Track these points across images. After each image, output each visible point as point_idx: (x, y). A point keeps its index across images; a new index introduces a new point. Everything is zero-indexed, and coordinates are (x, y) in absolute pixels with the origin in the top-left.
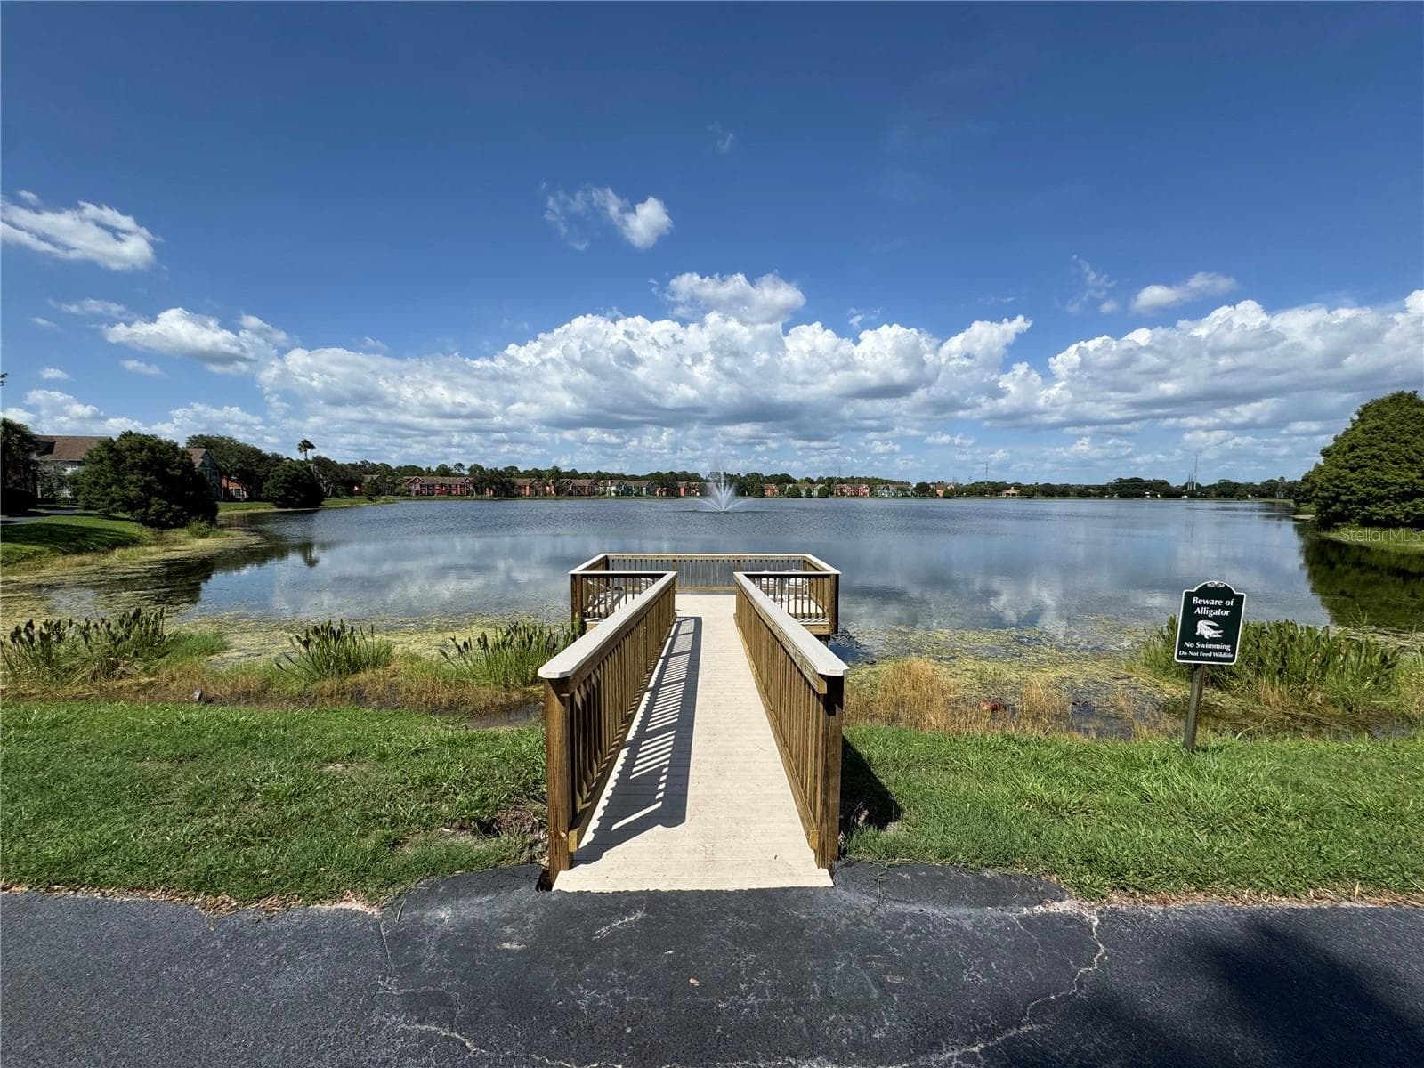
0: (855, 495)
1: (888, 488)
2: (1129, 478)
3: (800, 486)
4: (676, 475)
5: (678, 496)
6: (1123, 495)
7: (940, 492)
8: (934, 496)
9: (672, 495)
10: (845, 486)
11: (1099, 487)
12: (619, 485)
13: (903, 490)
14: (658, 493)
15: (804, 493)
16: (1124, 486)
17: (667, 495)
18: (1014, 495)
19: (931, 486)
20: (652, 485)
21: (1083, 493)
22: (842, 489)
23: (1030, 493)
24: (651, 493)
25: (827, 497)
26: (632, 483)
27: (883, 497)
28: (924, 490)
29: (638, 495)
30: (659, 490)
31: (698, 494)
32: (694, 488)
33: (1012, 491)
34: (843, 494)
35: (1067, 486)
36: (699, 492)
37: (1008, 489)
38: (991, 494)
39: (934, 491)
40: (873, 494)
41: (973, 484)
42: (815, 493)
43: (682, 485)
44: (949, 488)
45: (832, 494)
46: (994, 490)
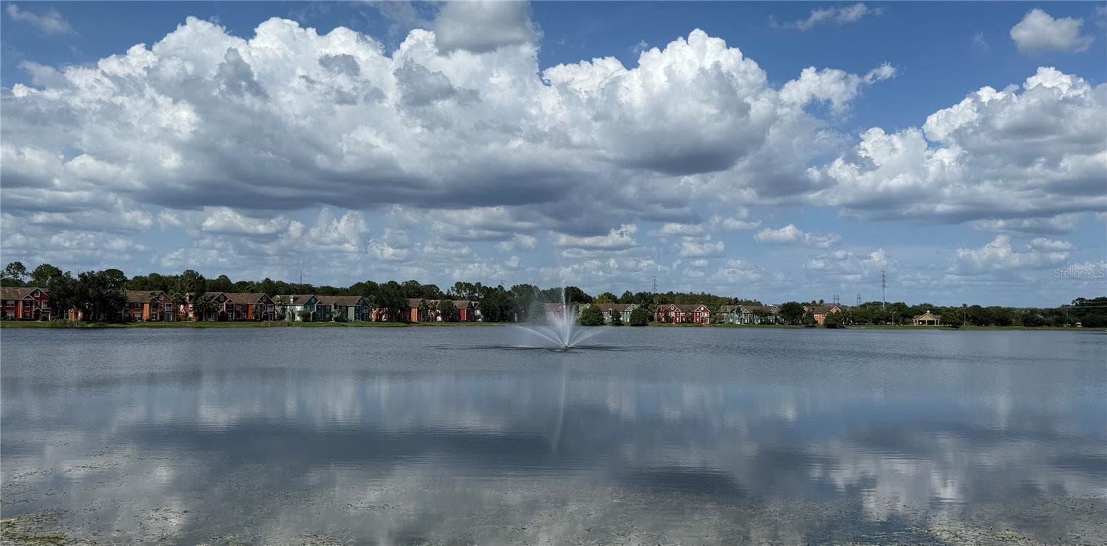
0: (689, 322)
1: (739, 311)
2: (1093, 298)
3: (601, 306)
4: (399, 287)
5: (408, 322)
6: (1090, 324)
7: (820, 318)
8: (812, 324)
9: (399, 320)
10: (672, 307)
11: (1052, 312)
12: (309, 304)
13: (761, 315)
14: (373, 317)
15: (607, 318)
16: (1088, 310)
17: (390, 320)
18: (931, 323)
19: (806, 309)
20: (365, 303)
21: (1031, 320)
22: (666, 312)
23: (958, 320)
24: (363, 317)
25: (644, 324)
26: (330, 301)
27: (732, 325)
28: (793, 314)
29: (342, 320)
30: (374, 312)
31: (439, 318)
32: (434, 309)
33: (927, 317)
34: (669, 320)
35: (1009, 310)
36: (442, 315)
37: (922, 313)
38: (896, 321)
39: (810, 315)
40: (716, 321)
41: (864, 306)
42: (626, 318)
43: (415, 304)
44: (834, 311)
45: (652, 319)
46: (901, 316)
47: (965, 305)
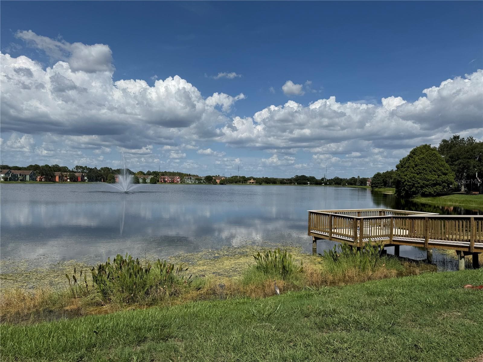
0: (173, 182)
1: (191, 178)
2: (300, 175)
3: (138, 176)
4: (50, 167)
5: (54, 182)
6: (299, 184)
7: (218, 181)
8: (216, 183)
9: (50, 180)
10: (166, 177)
11: (288, 180)
12: (7, 174)
13: (198, 180)
14: (38, 179)
15: (141, 181)
16: (299, 179)
17: (46, 181)
18: (253, 183)
19: (214, 178)
20: (34, 174)
21: (283, 182)
22: (164, 179)
23: (261, 182)
24: (33, 179)
25: (155, 183)
26: (18, 172)
27: (188, 184)
28: (209, 180)
29: (23, 181)
30: (39, 177)
31: (69, 180)
32: (66, 177)
33: (252, 181)
34: (165, 182)
35: (276, 179)
36: (70, 179)
37: (250, 180)
38: (242, 182)
39: (215, 180)
40: (182, 182)
41: (232, 177)
42: (148, 181)
43: (57, 175)
44: (223, 179)
45: (158, 181)
46: (244, 180)
47: (263, 177)
